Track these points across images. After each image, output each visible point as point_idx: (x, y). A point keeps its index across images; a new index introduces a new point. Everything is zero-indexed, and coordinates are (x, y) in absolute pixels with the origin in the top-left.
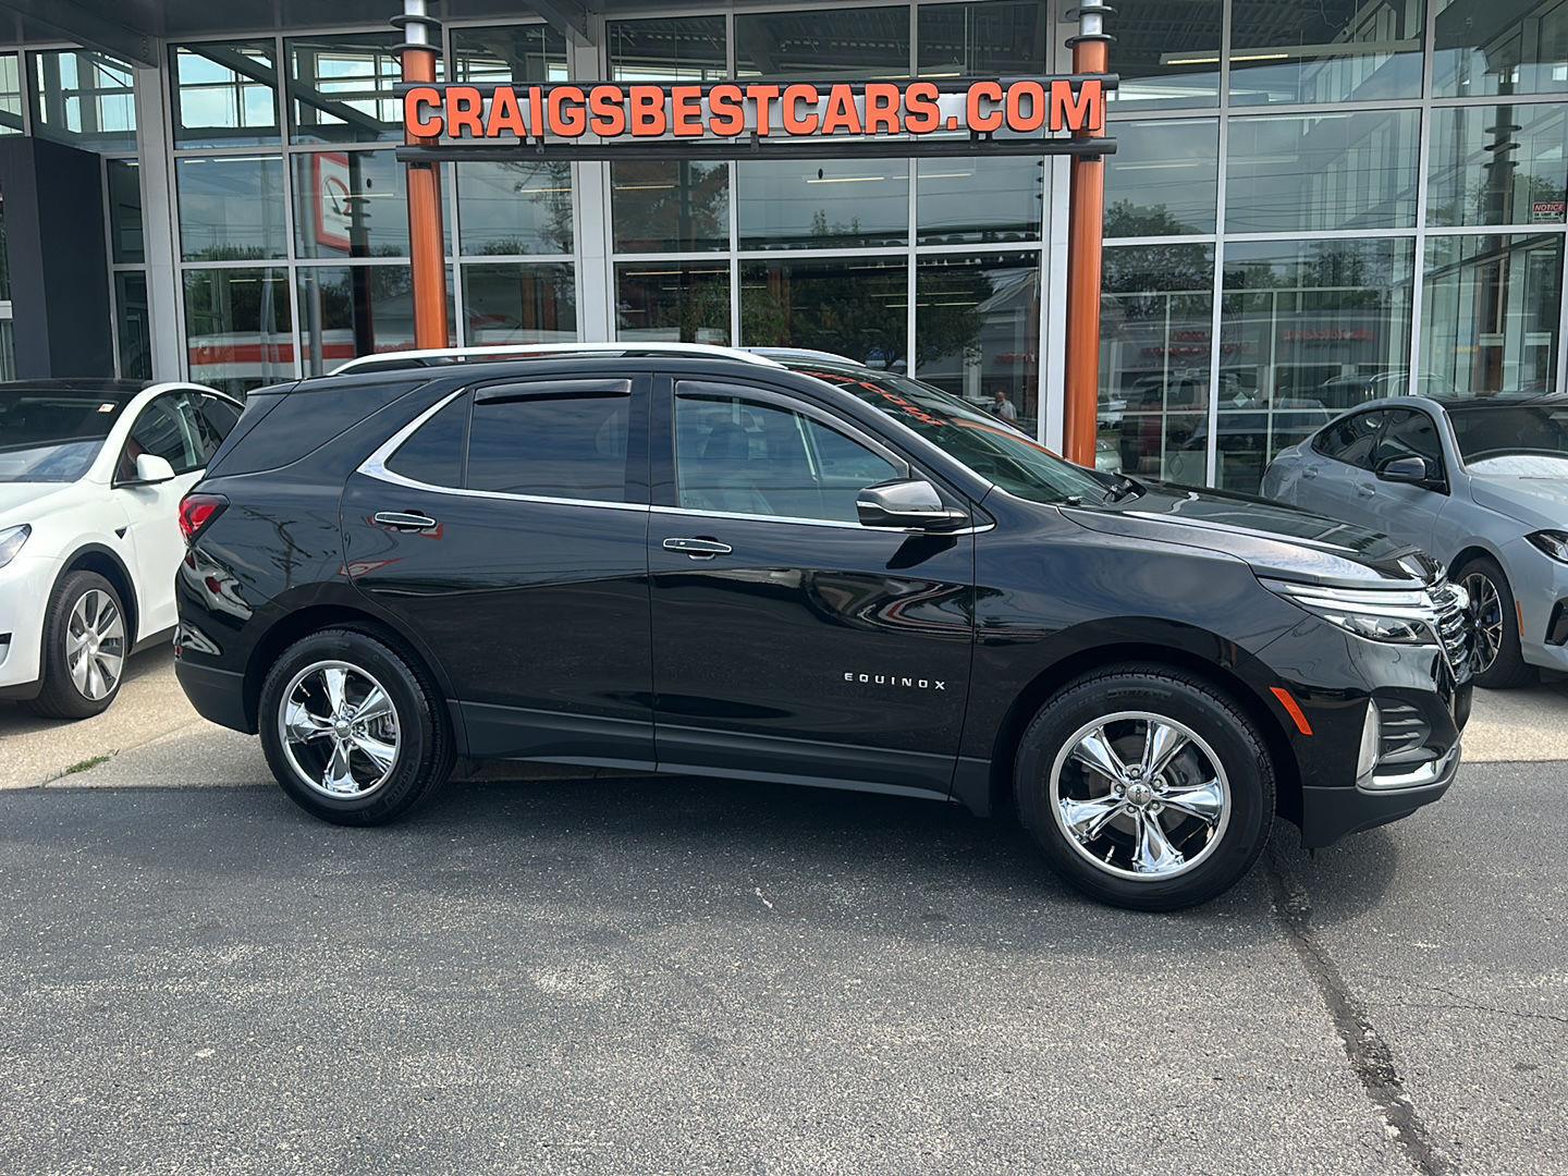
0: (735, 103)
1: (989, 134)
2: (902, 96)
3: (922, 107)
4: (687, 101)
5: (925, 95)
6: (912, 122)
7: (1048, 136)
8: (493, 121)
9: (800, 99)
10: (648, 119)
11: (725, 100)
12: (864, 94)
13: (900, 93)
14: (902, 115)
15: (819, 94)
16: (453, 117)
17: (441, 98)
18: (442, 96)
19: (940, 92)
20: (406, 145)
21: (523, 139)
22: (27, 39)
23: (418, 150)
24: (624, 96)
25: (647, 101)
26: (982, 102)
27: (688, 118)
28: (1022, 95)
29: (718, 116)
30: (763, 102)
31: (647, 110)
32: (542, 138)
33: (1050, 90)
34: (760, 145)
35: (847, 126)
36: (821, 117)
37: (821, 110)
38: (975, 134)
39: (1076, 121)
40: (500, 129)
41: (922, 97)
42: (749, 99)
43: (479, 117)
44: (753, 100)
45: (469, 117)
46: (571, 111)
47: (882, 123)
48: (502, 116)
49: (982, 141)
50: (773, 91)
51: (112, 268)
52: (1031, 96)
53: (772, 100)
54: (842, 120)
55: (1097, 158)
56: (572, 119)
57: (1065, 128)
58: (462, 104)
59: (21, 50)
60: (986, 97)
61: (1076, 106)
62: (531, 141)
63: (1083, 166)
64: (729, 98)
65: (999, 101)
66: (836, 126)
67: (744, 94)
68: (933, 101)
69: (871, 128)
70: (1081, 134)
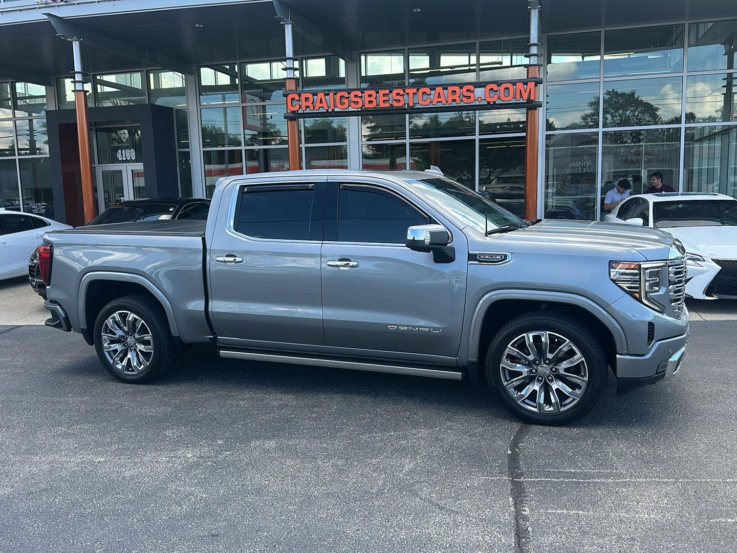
0: (401, 95)
1: (494, 102)
2: (461, 90)
3: (468, 94)
4: (384, 95)
5: (470, 90)
6: (464, 99)
7: (517, 102)
8: (318, 105)
9: (425, 93)
10: (370, 102)
11: (398, 94)
12: (447, 89)
13: (460, 88)
14: (461, 96)
15: (431, 90)
16: (304, 104)
17: (299, 97)
18: (300, 96)
19: (475, 87)
20: (287, 113)
21: (327, 110)
22: (147, 66)
23: (291, 115)
24: (362, 93)
25: (370, 96)
26: (491, 91)
27: (384, 101)
28: (505, 88)
29: (395, 100)
30: (411, 95)
31: (370, 99)
32: (334, 110)
33: (516, 85)
34: (411, 109)
35: (441, 102)
36: (432, 99)
37: (432, 97)
38: (489, 103)
39: (525, 96)
40: (319, 108)
41: (468, 90)
42: (407, 94)
43: (312, 103)
44: (408, 94)
45: (309, 104)
46: (344, 101)
47: (454, 100)
48: (320, 103)
49: (492, 104)
50: (415, 90)
51: (178, 150)
52: (508, 88)
53: (414, 93)
54: (439, 100)
55: (536, 109)
56: (344, 103)
57: (521, 99)
58: (307, 99)
59: (145, 70)
60: (492, 89)
61: (525, 92)
62: (330, 110)
63: (530, 112)
64: (399, 93)
65: (496, 91)
66: (437, 102)
67: (404, 91)
68: (473, 92)
69: (450, 101)
70: (529, 101)
